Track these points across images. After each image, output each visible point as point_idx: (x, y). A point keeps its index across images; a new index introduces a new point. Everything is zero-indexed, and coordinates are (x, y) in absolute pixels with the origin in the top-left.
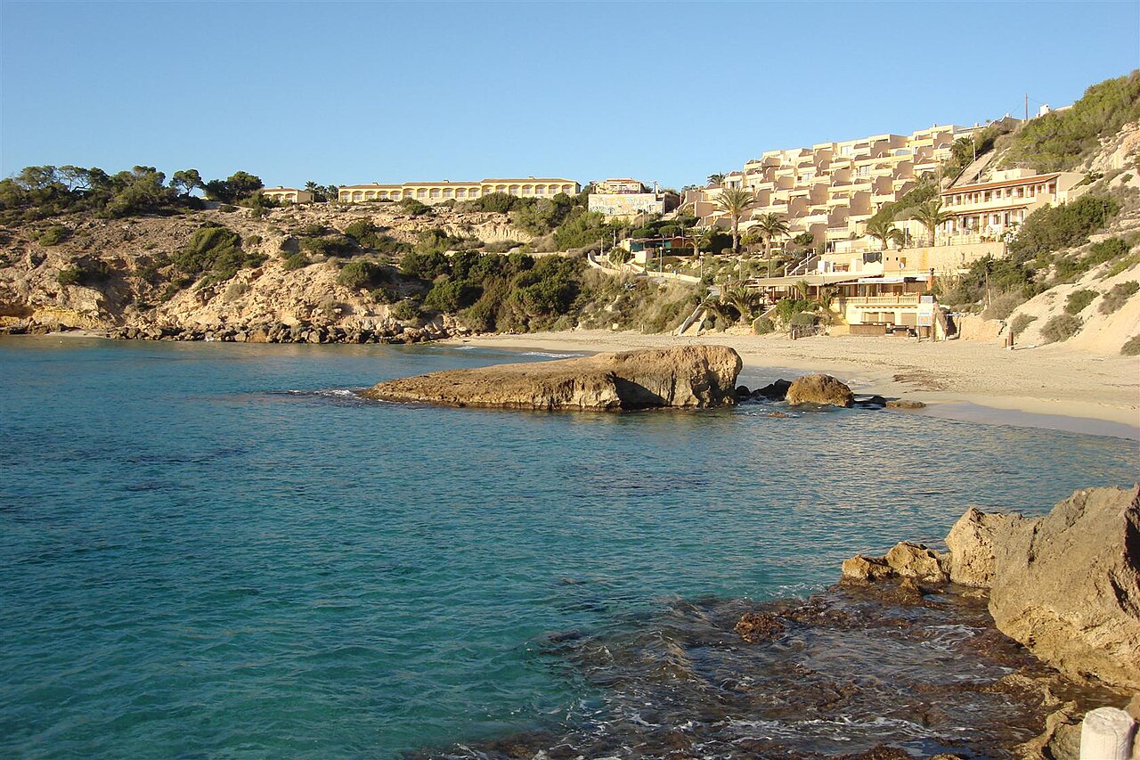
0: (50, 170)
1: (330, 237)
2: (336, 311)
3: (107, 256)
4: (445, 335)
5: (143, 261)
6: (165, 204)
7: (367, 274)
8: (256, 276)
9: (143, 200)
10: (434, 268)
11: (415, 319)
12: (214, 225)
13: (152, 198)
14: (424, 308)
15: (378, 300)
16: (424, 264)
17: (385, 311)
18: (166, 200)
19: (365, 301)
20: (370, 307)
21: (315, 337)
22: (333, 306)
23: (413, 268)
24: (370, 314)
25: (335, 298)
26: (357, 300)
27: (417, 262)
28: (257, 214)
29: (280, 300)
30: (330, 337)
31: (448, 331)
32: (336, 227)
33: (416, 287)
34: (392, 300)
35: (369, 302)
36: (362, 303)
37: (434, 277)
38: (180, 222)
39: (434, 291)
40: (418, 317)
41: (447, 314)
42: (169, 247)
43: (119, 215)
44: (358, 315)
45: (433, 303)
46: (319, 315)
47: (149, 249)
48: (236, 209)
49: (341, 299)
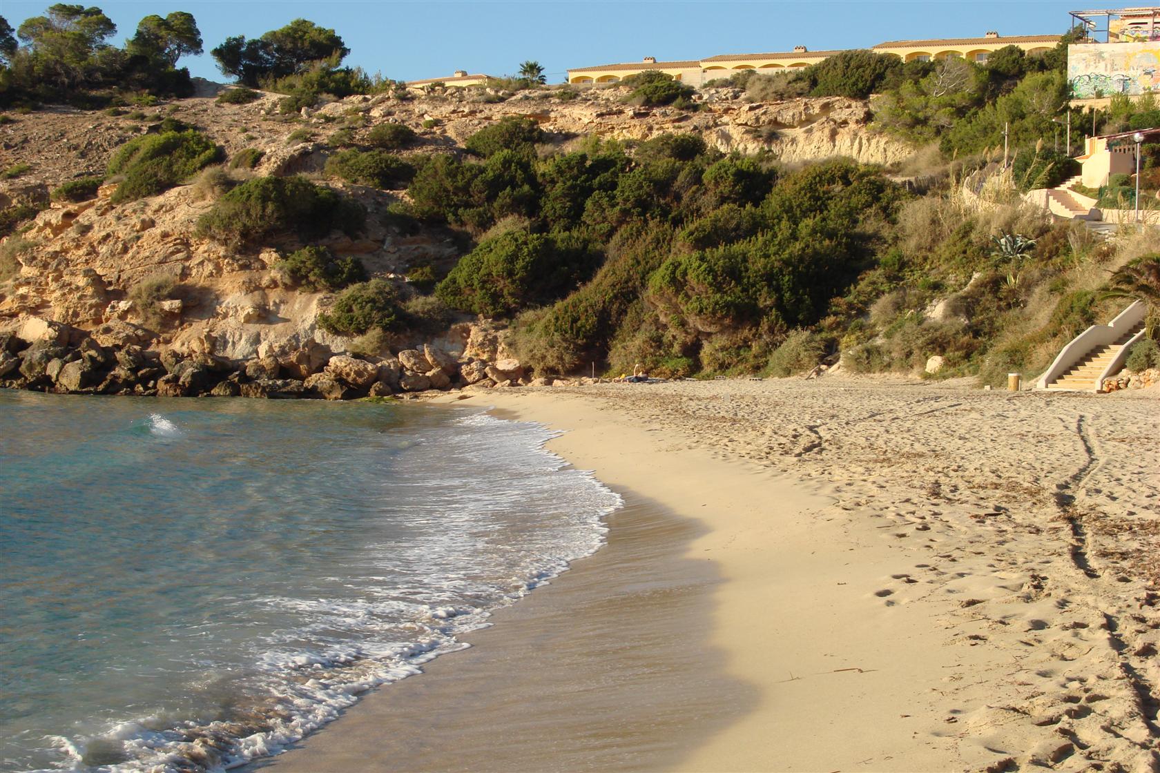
2: (167, 305)
4: (451, 380)
6: (98, 85)
7: (270, 207)
9: (50, 74)
10: (491, 198)
11: (374, 333)
12: (179, 127)
13: (68, 72)
14: (418, 304)
15: (297, 280)
16: (466, 189)
17: (307, 312)
18: (99, 75)
19: (265, 281)
20: (274, 296)
21: (71, 375)
22: (158, 292)
23: (437, 200)
24: (264, 315)
25: (185, 273)
26: (243, 276)
27: (448, 184)
28: (292, 108)
29: (66, 278)
30: (116, 377)
31: (464, 370)
33: (431, 249)
34: (335, 280)
35: (274, 284)
36: (252, 287)
37: (486, 223)
38: (109, 121)
39: (465, 260)
40: (385, 329)
41: (484, 323)
44: (231, 320)
45: (457, 292)
46: (123, 316)
47: (11, 176)
48: (255, 97)
49: (199, 277)
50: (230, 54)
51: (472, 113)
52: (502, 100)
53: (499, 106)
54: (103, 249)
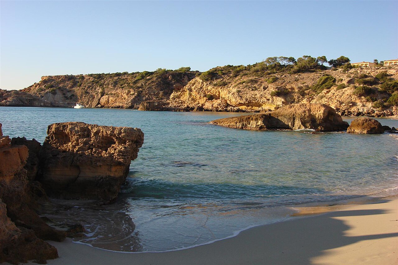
0: (276, 58)
1: (368, 78)
2: (350, 104)
3: (288, 87)
4: (392, 114)
5: (300, 88)
6: (312, 69)
7: (364, 91)
8: (328, 92)
9: (305, 67)
10: (393, 88)
11: (380, 108)
12: (327, 75)
13: (308, 67)
14: (385, 104)
15: (368, 101)
16: (389, 87)
17: (370, 105)
18: (312, 67)
19: (363, 101)
20: (364, 103)
22: (349, 103)
23: (385, 89)
24: (364, 106)
25: (351, 100)
26: (360, 100)
27: (387, 86)
28: (344, 71)
29: (332, 101)
30: (346, 114)
31: (393, 113)
32: (372, 75)
33: (385, 96)
34: (373, 101)
35: (364, 101)
36: (361, 102)
37: (393, 92)
38: (316, 74)
39: (391, 97)
40: (382, 107)
41: (395, 106)
42: (310, 83)
43: (295, 73)
44: (359, 106)
45: (390, 102)
46: (344, 106)
47: (303, 84)
48: (337, 69)
49: (353, 100)
50: (331, 62)
51: (374, 71)
52: (379, 69)
53: (379, 70)
54: (337, 97)
